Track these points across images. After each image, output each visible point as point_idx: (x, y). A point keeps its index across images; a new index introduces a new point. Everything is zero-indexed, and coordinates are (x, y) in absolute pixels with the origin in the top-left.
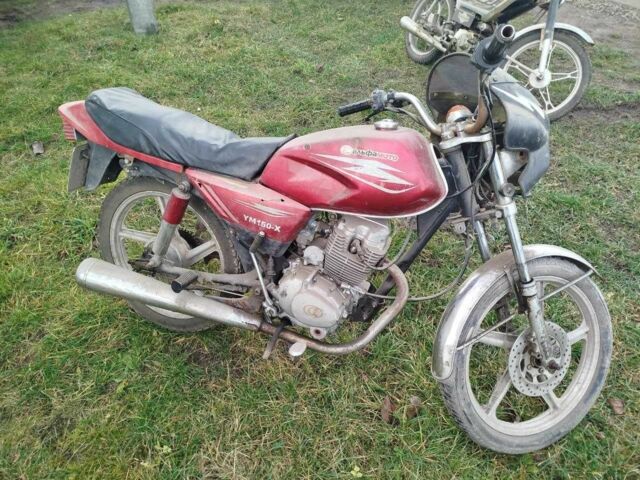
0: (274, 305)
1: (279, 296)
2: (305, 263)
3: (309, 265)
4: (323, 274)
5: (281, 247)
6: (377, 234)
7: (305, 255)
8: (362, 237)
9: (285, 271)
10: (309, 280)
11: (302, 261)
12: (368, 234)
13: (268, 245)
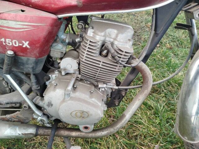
0: (44, 114)
1: (46, 107)
2: (63, 73)
3: (67, 74)
4: (81, 80)
5: (36, 63)
6: (124, 35)
7: (61, 67)
8: (112, 40)
9: (47, 83)
10: (70, 87)
11: (60, 72)
12: (117, 36)
13: (23, 64)
